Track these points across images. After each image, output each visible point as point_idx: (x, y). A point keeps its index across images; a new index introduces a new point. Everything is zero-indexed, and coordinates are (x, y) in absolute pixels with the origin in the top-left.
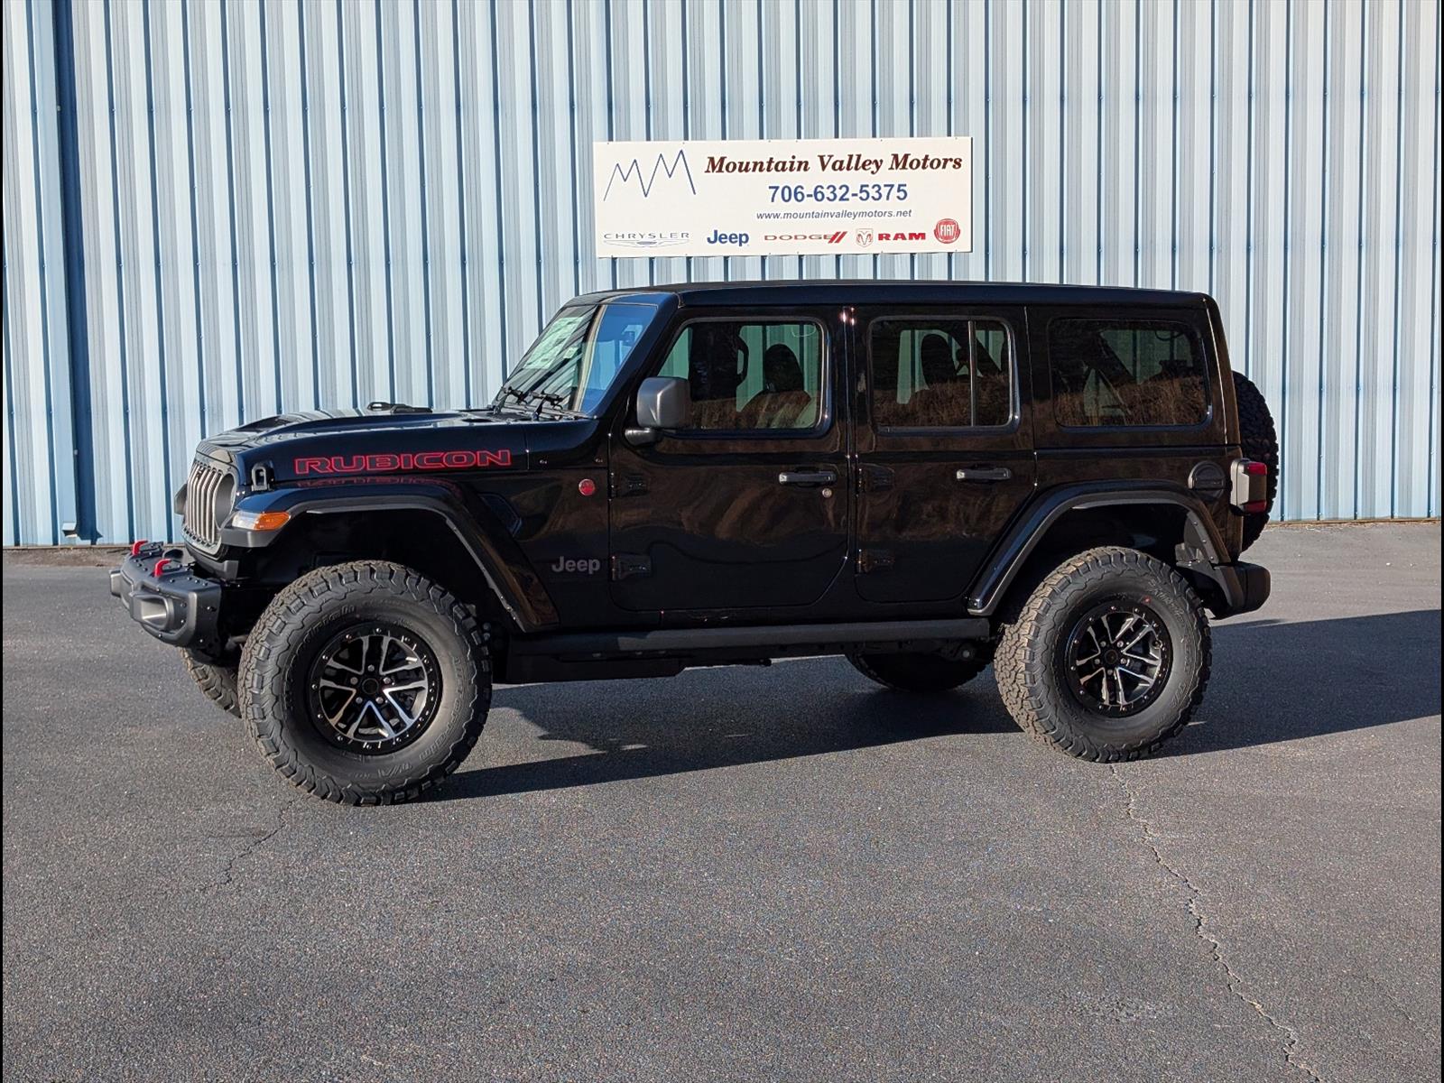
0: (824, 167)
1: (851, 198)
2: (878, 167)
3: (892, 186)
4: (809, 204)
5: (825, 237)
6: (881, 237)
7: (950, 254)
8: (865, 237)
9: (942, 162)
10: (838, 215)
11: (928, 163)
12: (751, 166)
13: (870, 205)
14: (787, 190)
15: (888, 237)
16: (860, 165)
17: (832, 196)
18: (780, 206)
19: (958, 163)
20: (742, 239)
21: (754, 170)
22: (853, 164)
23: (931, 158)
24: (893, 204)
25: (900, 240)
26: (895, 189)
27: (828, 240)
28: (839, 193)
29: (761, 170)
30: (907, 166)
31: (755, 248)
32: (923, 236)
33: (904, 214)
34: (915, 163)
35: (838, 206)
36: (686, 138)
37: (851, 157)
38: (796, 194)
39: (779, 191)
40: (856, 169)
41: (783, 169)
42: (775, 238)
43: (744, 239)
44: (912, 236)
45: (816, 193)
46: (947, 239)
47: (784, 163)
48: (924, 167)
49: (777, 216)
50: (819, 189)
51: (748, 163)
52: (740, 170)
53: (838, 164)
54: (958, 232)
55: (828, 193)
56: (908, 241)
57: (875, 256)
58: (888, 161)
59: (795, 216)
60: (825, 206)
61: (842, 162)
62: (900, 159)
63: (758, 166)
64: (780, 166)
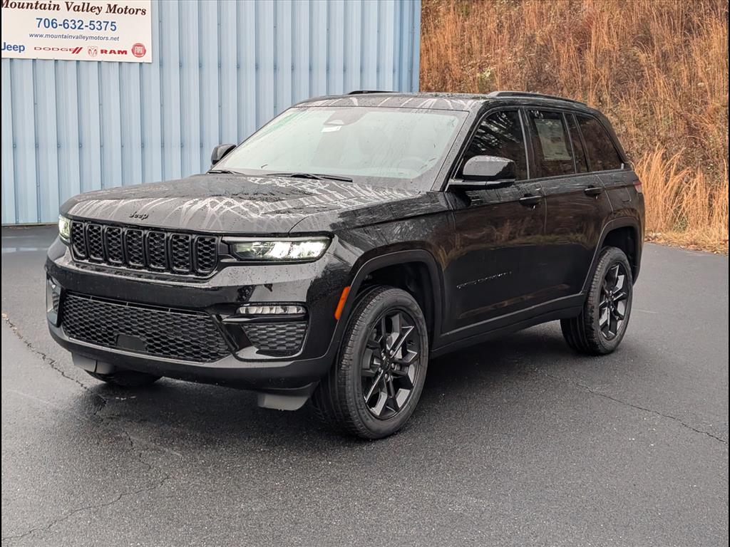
0: (68, 9)
1: (85, 28)
2: (100, 11)
3: (108, 22)
4: (60, 30)
5: (70, 50)
6: (102, 52)
7: (141, 63)
8: (93, 51)
9: (135, 11)
10: (77, 38)
11: (128, 10)
12: (26, 5)
13: (95, 33)
14: (47, 21)
15: (106, 52)
16: (89, 9)
17: (73, 27)
18: (43, 30)
19: (144, 12)
20: (21, 48)
21: (27, 8)
22: (85, 8)
23: (129, 8)
24: (108, 33)
25: (113, 54)
26: (110, 24)
27: (71, 52)
28: (78, 25)
29: (31, 8)
30: (116, 11)
31: (29, 54)
32: (126, 52)
33: (115, 39)
34: (120, 10)
35: (77, 32)
37: (84, 4)
38: (53, 23)
39: (43, 21)
40: (87, 11)
41: (44, 9)
42: (41, 49)
43: (22, 48)
44: (119, 52)
45: (64, 24)
46: (139, 55)
47: (45, 5)
48: (125, 13)
49: (41, 36)
50: (66, 22)
51: (23, 4)
52: (19, 7)
53: (76, 8)
54: (145, 51)
55: (71, 24)
56: (117, 55)
57: (99, 62)
58: (105, 8)
59: (52, 36)
60: (69, 32)
61: (79, 7)
62: (112, 7)
63: (30, 6)
64: (43, 7)
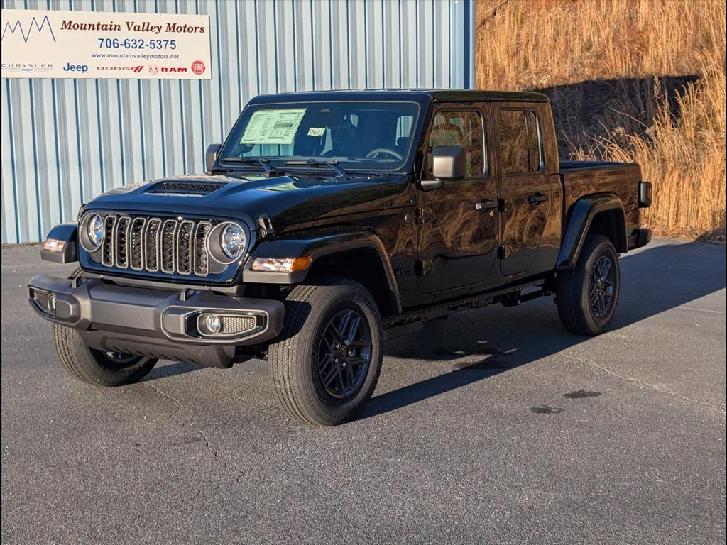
0: (129, 29)
1: (146, 47)
2: (159, 30)
4: (122, 50)
5: (132, 69)
6: (163, 70)
7: (200, 80)
8: (154, 69)
9: (194, 29)
10: (139, 57)
11: (187, 29)
12: (88, 26)
13: (156, 52)
14: (108, 41)
15: (166, 69)
16: (149, 28)
17: (134, 46)
18: (105, 50)
19: (202, 30)
20: (84, 69)
21: (89, 29)
22: (145, 28)
23: (188, 26)
24: (169, 51)
25: (173, 72)
26: (169, 42)
27: (133, 71)
28: (139, 44)
29: (93, 29)
30: (175, 30)
32: (185, 70)
33: (175, 57)
34: (180, 29)
35: (138, 51)
36: (49, 9)
37: (144, 23)
38: (114, 43)
39: (105, 41)
40: (147, 30)
41: (106, 29)
42: (103, 68)
45: (125, 44)
46: (199, 72)
47: (107, 26)
48: (184, 31)
49: (104, 56)
50: (127, 41)
52: (81, 29)
53: (137, 28)
54: (204, 68)
55: (132, 44)
56: (177, 72)
57: (160, 80)
58: (165, 27)
59: (114, 56)
60: (131, 51)
61: (139, 26)
62: (171, 25)
63: (91, 26)
64: (104, 27)
